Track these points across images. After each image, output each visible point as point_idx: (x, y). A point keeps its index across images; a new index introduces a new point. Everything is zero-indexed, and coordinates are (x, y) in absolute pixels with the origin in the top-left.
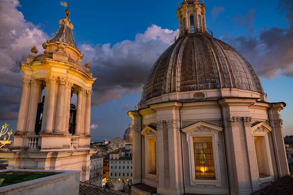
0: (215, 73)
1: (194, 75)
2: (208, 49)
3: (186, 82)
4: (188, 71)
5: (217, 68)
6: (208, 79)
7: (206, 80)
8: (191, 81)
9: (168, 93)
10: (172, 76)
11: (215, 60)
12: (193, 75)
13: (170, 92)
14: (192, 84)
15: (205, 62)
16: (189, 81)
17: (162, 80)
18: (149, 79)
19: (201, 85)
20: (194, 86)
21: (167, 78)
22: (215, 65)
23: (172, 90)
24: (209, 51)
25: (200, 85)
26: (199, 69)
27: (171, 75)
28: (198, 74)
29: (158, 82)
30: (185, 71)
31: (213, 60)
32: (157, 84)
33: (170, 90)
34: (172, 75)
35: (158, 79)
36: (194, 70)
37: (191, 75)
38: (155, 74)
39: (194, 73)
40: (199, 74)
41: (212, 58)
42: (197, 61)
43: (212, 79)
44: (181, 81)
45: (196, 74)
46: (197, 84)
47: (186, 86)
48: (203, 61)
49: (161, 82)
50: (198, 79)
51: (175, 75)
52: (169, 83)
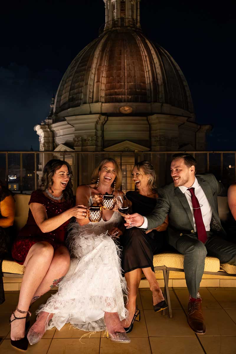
0: (147, 83)
1: (123, 84)
2: (141, 52)
3: (112, 91)
4: (116, 77)
5: (149, 77)
6: (138, 89)
7: (136, 91)
8: (119, 90)
9: (89, 103)
10: (95, 82)
11: (148, 66)
12: (121, 83)
13: (92, 102)
14: (119, 95)
15: (137, 69)
16: (115, 90)
17: (82, 86)
18: (64, 84)
19: (130, 97)
20: (122, 97)
21: (89, 83)
22: (148, 73)
23: (94, 100)
24: (143, 53)
25: (128, 96)
26: (129, 76)
27: (94, 80)
28: (127, 83)
29: (77, 88)
30: (112, 77)
31: (146, 66)
32: (75, 91)
33: (91, 100)
34: (96, 80)
35: (76, 85)
36: (122, 77)
37: (118, 83)
38: (72, 77)
39: (122, 81)
40: (129, 83)
41: (145, 65)
42: (128, 65)
43: (143, 91)
44: (106, 90)
45: (125, 83)
46: (125, 95)
47: (111, 97)
48: (134, 67)
49: (80, 89)
50: (127, 89)
51: (98, 81)
52: (92, 91)
